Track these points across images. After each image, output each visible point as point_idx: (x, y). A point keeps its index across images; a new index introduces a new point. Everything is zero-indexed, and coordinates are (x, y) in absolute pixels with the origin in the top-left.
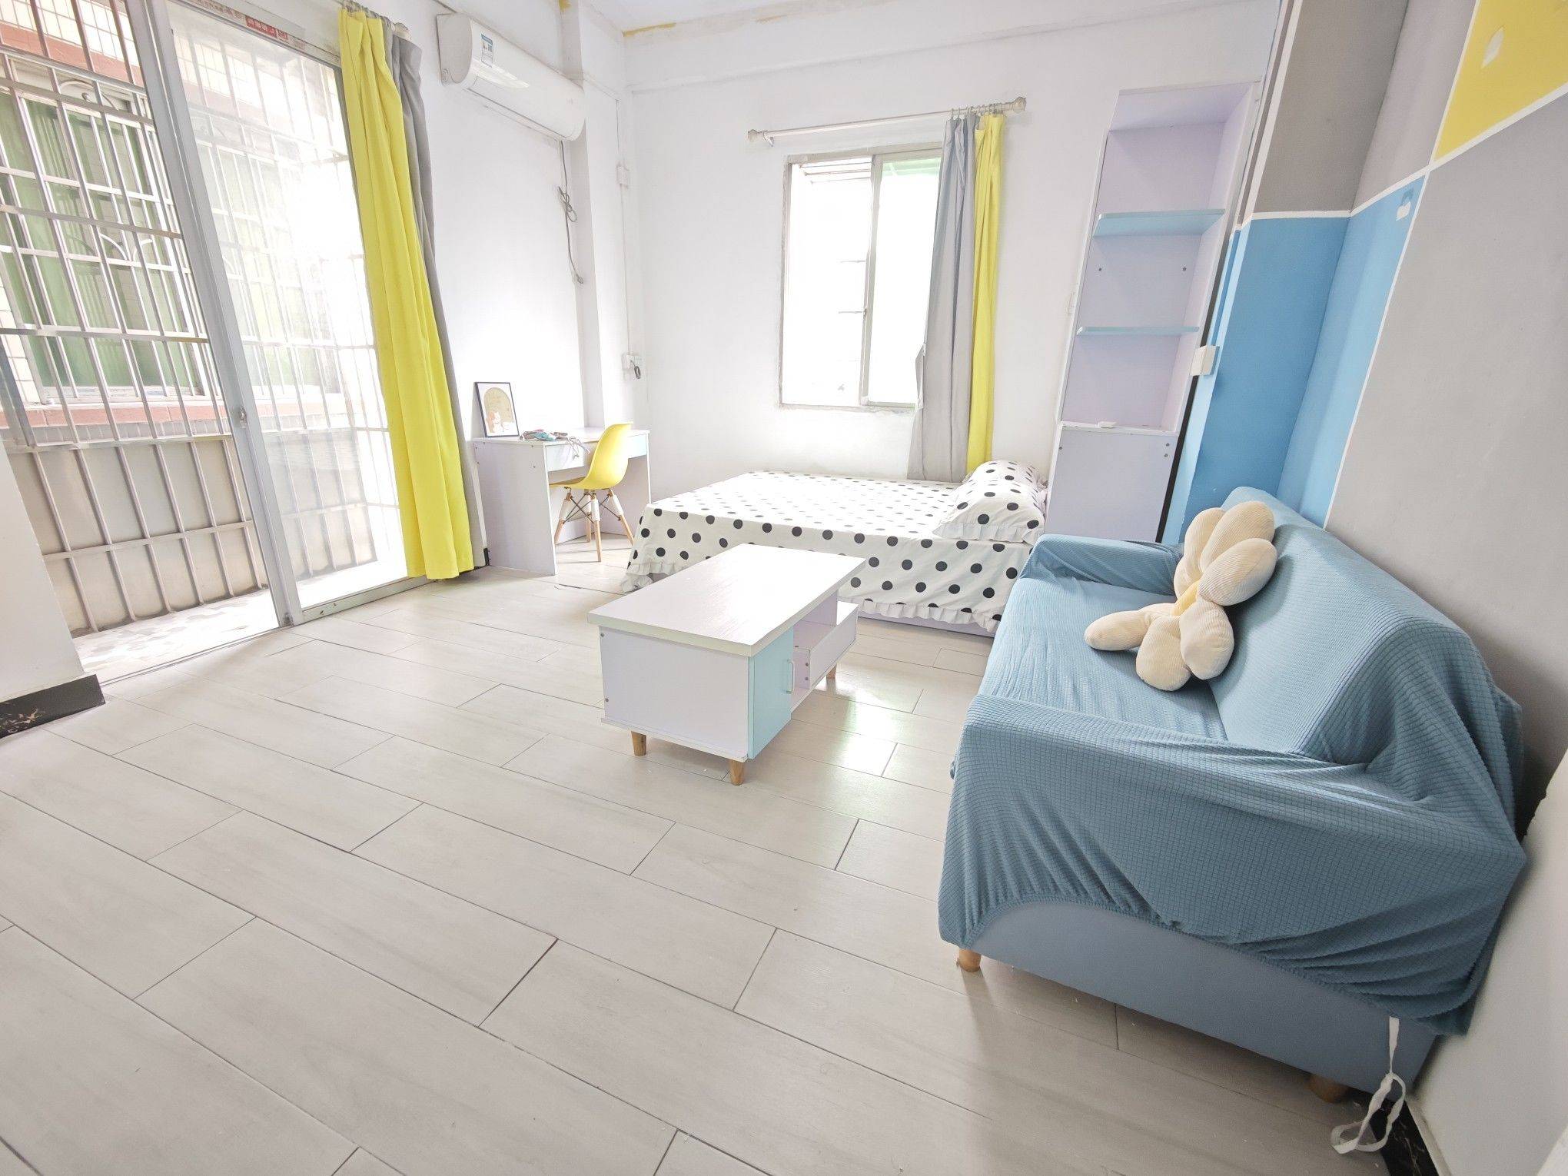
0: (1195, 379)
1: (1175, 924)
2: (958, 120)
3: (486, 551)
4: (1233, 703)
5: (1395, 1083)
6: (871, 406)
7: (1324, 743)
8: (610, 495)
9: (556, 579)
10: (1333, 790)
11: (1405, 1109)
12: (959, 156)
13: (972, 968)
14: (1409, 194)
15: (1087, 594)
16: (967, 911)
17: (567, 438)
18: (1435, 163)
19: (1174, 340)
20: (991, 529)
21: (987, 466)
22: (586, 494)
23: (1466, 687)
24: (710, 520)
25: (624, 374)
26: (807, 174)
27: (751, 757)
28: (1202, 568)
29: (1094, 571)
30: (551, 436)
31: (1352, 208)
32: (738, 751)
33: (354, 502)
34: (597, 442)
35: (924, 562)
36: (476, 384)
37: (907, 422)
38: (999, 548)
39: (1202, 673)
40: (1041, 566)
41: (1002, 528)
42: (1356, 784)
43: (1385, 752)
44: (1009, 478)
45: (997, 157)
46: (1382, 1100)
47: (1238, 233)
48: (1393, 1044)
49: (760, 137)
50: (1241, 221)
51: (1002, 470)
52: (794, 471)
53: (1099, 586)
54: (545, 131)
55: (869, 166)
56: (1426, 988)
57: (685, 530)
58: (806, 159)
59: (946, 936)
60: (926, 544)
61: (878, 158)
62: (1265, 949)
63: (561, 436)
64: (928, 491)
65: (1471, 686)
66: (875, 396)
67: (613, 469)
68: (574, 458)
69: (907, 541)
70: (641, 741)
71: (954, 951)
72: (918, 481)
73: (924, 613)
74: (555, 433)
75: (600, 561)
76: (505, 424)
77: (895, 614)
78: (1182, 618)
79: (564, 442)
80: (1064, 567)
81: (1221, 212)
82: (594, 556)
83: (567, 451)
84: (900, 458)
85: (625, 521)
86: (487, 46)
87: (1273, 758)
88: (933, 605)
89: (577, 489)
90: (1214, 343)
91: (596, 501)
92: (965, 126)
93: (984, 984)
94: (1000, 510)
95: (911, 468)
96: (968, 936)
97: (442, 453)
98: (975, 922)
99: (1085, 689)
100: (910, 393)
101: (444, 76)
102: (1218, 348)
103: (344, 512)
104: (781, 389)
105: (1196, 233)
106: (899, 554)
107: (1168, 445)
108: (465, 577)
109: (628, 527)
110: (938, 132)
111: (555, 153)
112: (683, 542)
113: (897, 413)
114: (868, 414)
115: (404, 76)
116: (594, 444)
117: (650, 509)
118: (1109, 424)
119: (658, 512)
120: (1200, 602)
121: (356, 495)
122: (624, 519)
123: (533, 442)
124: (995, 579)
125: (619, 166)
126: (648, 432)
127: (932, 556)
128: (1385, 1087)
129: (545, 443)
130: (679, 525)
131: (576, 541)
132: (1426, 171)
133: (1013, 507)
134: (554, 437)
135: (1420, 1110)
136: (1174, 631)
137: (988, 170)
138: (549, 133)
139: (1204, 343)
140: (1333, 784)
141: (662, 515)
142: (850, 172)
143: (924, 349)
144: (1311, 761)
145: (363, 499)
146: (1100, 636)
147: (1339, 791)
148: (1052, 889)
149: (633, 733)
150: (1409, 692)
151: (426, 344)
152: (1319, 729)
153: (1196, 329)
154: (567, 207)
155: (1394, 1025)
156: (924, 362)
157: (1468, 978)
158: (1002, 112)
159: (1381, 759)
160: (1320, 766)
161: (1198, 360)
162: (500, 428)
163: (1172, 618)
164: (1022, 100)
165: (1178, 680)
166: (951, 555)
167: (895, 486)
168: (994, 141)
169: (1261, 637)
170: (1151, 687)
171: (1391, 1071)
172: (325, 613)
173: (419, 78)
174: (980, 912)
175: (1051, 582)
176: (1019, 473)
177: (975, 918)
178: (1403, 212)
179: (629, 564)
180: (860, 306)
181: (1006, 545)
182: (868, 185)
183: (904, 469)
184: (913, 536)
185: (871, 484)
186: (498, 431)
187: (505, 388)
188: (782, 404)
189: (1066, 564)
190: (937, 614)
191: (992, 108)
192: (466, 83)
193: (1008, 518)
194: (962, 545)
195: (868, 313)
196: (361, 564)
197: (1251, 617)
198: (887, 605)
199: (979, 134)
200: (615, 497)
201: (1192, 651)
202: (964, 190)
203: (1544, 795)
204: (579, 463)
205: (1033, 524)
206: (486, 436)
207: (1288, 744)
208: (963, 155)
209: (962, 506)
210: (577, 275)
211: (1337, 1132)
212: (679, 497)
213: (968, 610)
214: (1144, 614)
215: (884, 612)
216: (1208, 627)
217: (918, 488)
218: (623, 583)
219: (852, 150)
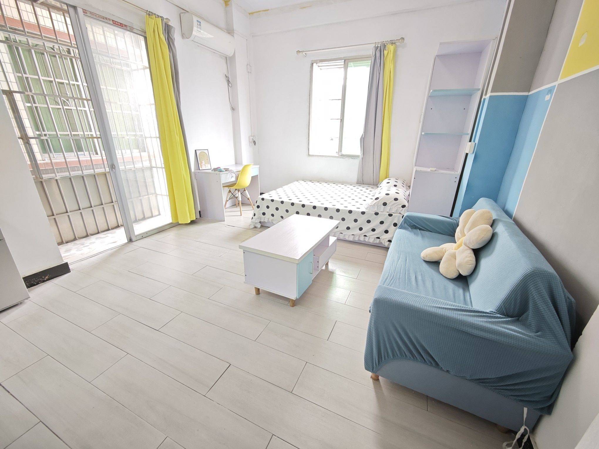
0: (467, 154)
1: (448, 371)
2: (378, 47)
3: (200, 212)
4: (475, 286)
5: (525, 429)
6: (343, 156)
7: (504, 309)
8: (245, 190)
9: (225, 223)
10: (505, 328)
11: (529, 439)
12: (378, 61)
13: (376, 379)
14: (550, 91)
15: (423, 236)
16: (374, 361)
17: (229, 171)
18: (560, 81)
19: (459, 137)
20: (388, 208)
21: (386, 181)
22: (236, 190)
23: (555, 294)
24: (282, 202)
25: (250, 143)
26: (319, 66)
27: (298, 298)
28: (466, 233)
29: (426, 227)
30: (223, 170)
31: (529, 92)
32: (293, 296)
33: (152, 194)
34: (240, 171)
35: (362, 220)
36: (196, 150)
37: (357, 163)
38: (390, 215)
39: (464, 273)
40: (406, 225)
41: (392, 207)
42: (514, 326)
43: (525, 314)
44: (395, 186)
45: (393, 61)
46: (521, 435)
47: (485, 99)
48: (525, 416)
49: (301, 53)
50: (486, 95)
51: (392, 182)
52: (313, 180)
53: (427, 233)
54: (219, 53)
55: (343, 63)
56: (536, 398)
57: (273, 206)
58: (318, 61)
59: (367, 369)
60: (363, 213)
61: (347, 61)
62: (481, 381)
63: (227, 170)
64: (364, 189)
65: (557, 294)
66: (344, 152)
67: (246, 181)
68: (231, 177)
69: (356, 212)
70: (258, 291)
71: (370, 374)
72: (360, 185)
73: (362, 238)
74: (225, 169)
75: (241, 215)
76: (206, 165)
77: (351, 239)
78: (457, 251)
79: (228, 172)
80: (415, 225)
81: (479, 89)
82: (239, 213)
83: (229, 175)
84: (354, 176)
85: (250, 200)
86: (199, 24)
87: (484, 314)
88: (365, 236)
89: (233, 189)
90: (474, 141)
91: (240, 193)
92: (380, 49)
93: (380, 386)
94: (390, 201)
95: (358, 180)
96: (374, 370)
97: (184, 177)
98: (377, 365)
99: (420, 278)
100: (357, 150)
101: (183, 36)
102: (476, 143)
103: (149, 198)
104: (309, 149)
105: (468, 95)
106: (353, 217)
107: (456, 178)
108: (193, 222)
110: (370, 51)
111: (224, 61)
112: (272, 210)
113: (353, 158)
114: (342, 159)
115: (169, 39)
116: (239, 172)
117: (260, 198)
118: (434, 169)
119: (263, 199)
120: (463, 247)
121: (153, 191)
122: (250, 199)
123: (217, 172)
124: (389, 226)
125: (247, 65)
126: (259, 166)
127: (365, 218)
128: (522, 430)
129: (221, 173)
130: (270, 204)
131: (231, 207)
132: (556, 83)
133: (396, 199)
134: (224, 170)
135: (534, 438)
136: (454, 256)
137: (389, 65)
138: (222, 54)
139: (470, 141)
140: (505, 326)
141: (265, 200)
142: (336, 65)
143: (364, 135)
144: (499, 315)
145: (155, 193)
146: (427, 256)
147: (507, 329)
148: (404, 356)
149: (255, 288)
150: (534, 294)
151: (178, 138)
152: (502, 304)
153: (468, 134)
154: (228, 81)
155: (525, 410)
156: (363, 140)
157: (552, 396)
158: (395, 43)
159: (524, 316)
160: (502, 318)
161: (468, 147)
162: (205, 167)
163: (453, 251)
164: (403, 39)
165: (454, 275)
166: (373, 218)
167: (351, 187)
168: (392, 55)
169: (484, 262)
170: (445, 277)
171: (524, 425)
172: (143, 237)
173: (174, 39)
174: (379, 362)
175: (410, 231)
176: (399, 184)
177: (377, 364)
178: (547, 97)
179: (252, 218)
180: (339, 117)
181: (393, 214)
182: (343, 70)
183: (355, 180)
184: (358, 210)
185: (342, 186)
186: (204, 168)
187: (206, 151)
188: (309, 155)
190: (367, 239)
191: (391, 42)
192: (192, 38)
193: (394, 204)
194: (377, 214)
195: (342, 120)
196: (155, 216)
197: (483, 254)
198: (348, 235)
199: (386, 52)
200: (247, 191)
201: (460, 265)
202: (379, 74)
203: (581, 334)
204: (233, 179)
205: (404, 206)
206: (199, 170)
207: (490, 308)
208: (379, 60)
209: (377, 199)
210: (232, 107)
211: (505, 444)
212: (271, 193)
213: (378, 238)
214: (443, 248)
215: (347, 238)
216: (466, 257)
217: (361, 188)
218: (249, 226)
219: (337, 58)
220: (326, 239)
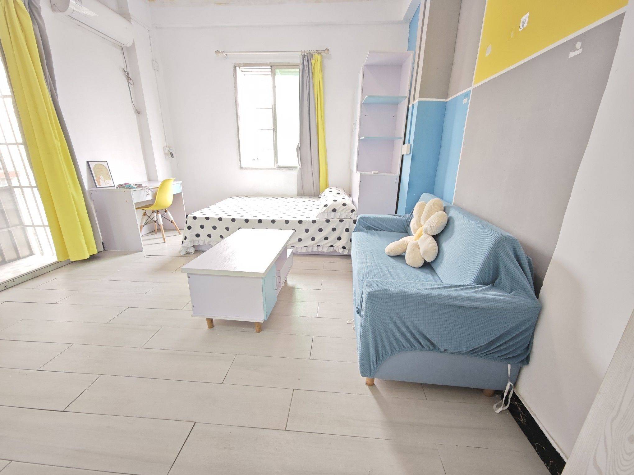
0: (403, 156)
1: (445, 350)
2: (305, 55)
3: (103, 243)
4: (442, 269)
5: (511, 385)
6: (279, 168)
7: (480, 279)
8: (166, 212)
9: (144, 253)
10: (488, 294)
11: (514, 392)
12: (306, 69)
13: (371, 385)
14: (466, 95)
15: (380, 236)
16: (372, 363)
17: (142, 187)
18: (473, 86)
19: (391, 142)
20: (338, 214)
21: (328, 190)
22: (153, 212)
23: (519, 255)
24: (220, 219)
25: (165, 156)
26: (242, 71)
27: (266, 319)
28: (422, 223)
29: (380, 227)
30: (134, 186)
31: (447, 98)
32: (260, 318)
33: (16, 226)
34: (158, 188)
35: (313, 229)
36: (88, 162)
37: (294, 174)
38: (341, 221)
39: (428, 260)
40: (361, 227)
41: (343, 213)
42: (495, 292)
43: (498, 279)
44: (338, 194)
45: (321, 71)
46: (507, 392)
47: (413, 105)
48: (509, 373)
49: (221, 54)
50: (414, 101)
51: (335, 191)
52: (249, 196)
53: (382, 232)
54: (112, 40)
55: (270, 70)
56: (518, 352)
57: (207, 224)
58: (242, 65)
59: (363, 375)
60: (314, 222)
61: (273, 67)
62: (473, 352)
63: (139, 186)
64: (307, 200)
65: (520, 255)
66: (280, 163)
67: (167, 200)
68: (147, 196)
69: (306, 222)
70: (211, 322)
71: (364, 380)
72: (301, 197)
73: (315, 249)
74: (136, 185)
75: (165, 242)
76: (106, 181)
77: (304, 251)
78: (419, 241)
79: (141, 189)
80: (369, 226)
81: (406, 97)
82: (162, 240)
83: (143, 193)
84: (293, 188)
85: (175, 223)
87: (468, 287)
88: (319, 246)
89: (149, 210)
90: (409, 143)
91: (160, 215)
92: (307, 58)
93: (377, 389)
94: (340, 206)
95: (298, 192)
96: (372, 373)
97: (73, 198)
98: (375, 367)
99: (392, 271)
100: (294, 161)
101: (53, 7)
102: (411, 145)
103: (10, 232)
104: (240, 161)
105: (395, 104)
106: (303, 227)
107: (396, 179)
108: (93, 258)
109: (176, 225)
110: (298, 60)
111: (119, 51)
112: (208, 229)
113: (291, 170)
114: (279, 171)
115: (31, 5)
116: (157, 189)
117: (190, 217)
118: (377, 172)
119: (195, 218)
120: (424, 235)
121: (17, 222)
122: (174, 221)
123: (125, 189)
124: (341, 233)
125: (153, 61)
126: (181, 182)
127: (317, 226)
128: (508, 387)
129: (132, 190)
130: (205, 223)
131: (149, 234)
132: (471, 88)
133: (344, 205)
134: (136, 187)
135: (517, 392)
136: (417, 246)
137: (317, 75)
138: (115, 42)
139: (404, 144)
140: (487, 292)
141: (197, 219)
142: (261, 72)
143: (300, 144)
144: (478, 286)
145: (21, 223)
146: (391, 251)
147: (490, 294)
148: (402, 347)
149: (207, 319)
150: (504, 259)
151: (58, 143)
152: (478, 274)
153: (401, 138)
154: (128, 78)
155: (509, 366)
156: (300, 149)
157: (528, 346)
158: (320, 54)
159: (497, 281)
160: (481, 287)
161: (405, 150)
162: (103, 183)
163: (414, 242)
164: (328, 50)
165: (421, 263)
166: (324, 225)
167: (293, 199)
168: (319, 65)
169: (447, 246)
170: (412, 267)
171: (509, 382)
172: (7, 287)
173: (40, 8)
174: (377, 362)
175: (366, 232)
176: (341, 192)
177: (375, 365)
178: (465, 101)
179: (183, 242)
180: (271, 127)
181: (344, 220)
182: (270, 78)
183: (295, 192)
184: (308, 219)
185: (283, 199)
186: (103, 184)
187: (105, 164)
188: (241, 168)
189: (370, 225)
190: (320, 249)
191: (317, 52)
192: (68, 12)
193: (344, 209)
194: (328, 221)
195: (275, 130)
196: (24, 257)
197: (442, 239)
198: (301, 248)
199: (313, 61)
200: (169, 213)
201: (425, 252)
202: (309, 82)
203: (542, 285)
204: (150, 198)
205: (353, 211)
206: (96, 187)
207: (469, 281)
208: (308, 69)
209: (325, 206)
210: (137, 110)
211: (495, 406)
212: (203, 210)
213: (332, 246)
214: (404, 241)
215: (299, 251)
216: (430, 243)
217: (302, 200)
218: (180, 252)
219: (262, 63)
220: (284, 251)
